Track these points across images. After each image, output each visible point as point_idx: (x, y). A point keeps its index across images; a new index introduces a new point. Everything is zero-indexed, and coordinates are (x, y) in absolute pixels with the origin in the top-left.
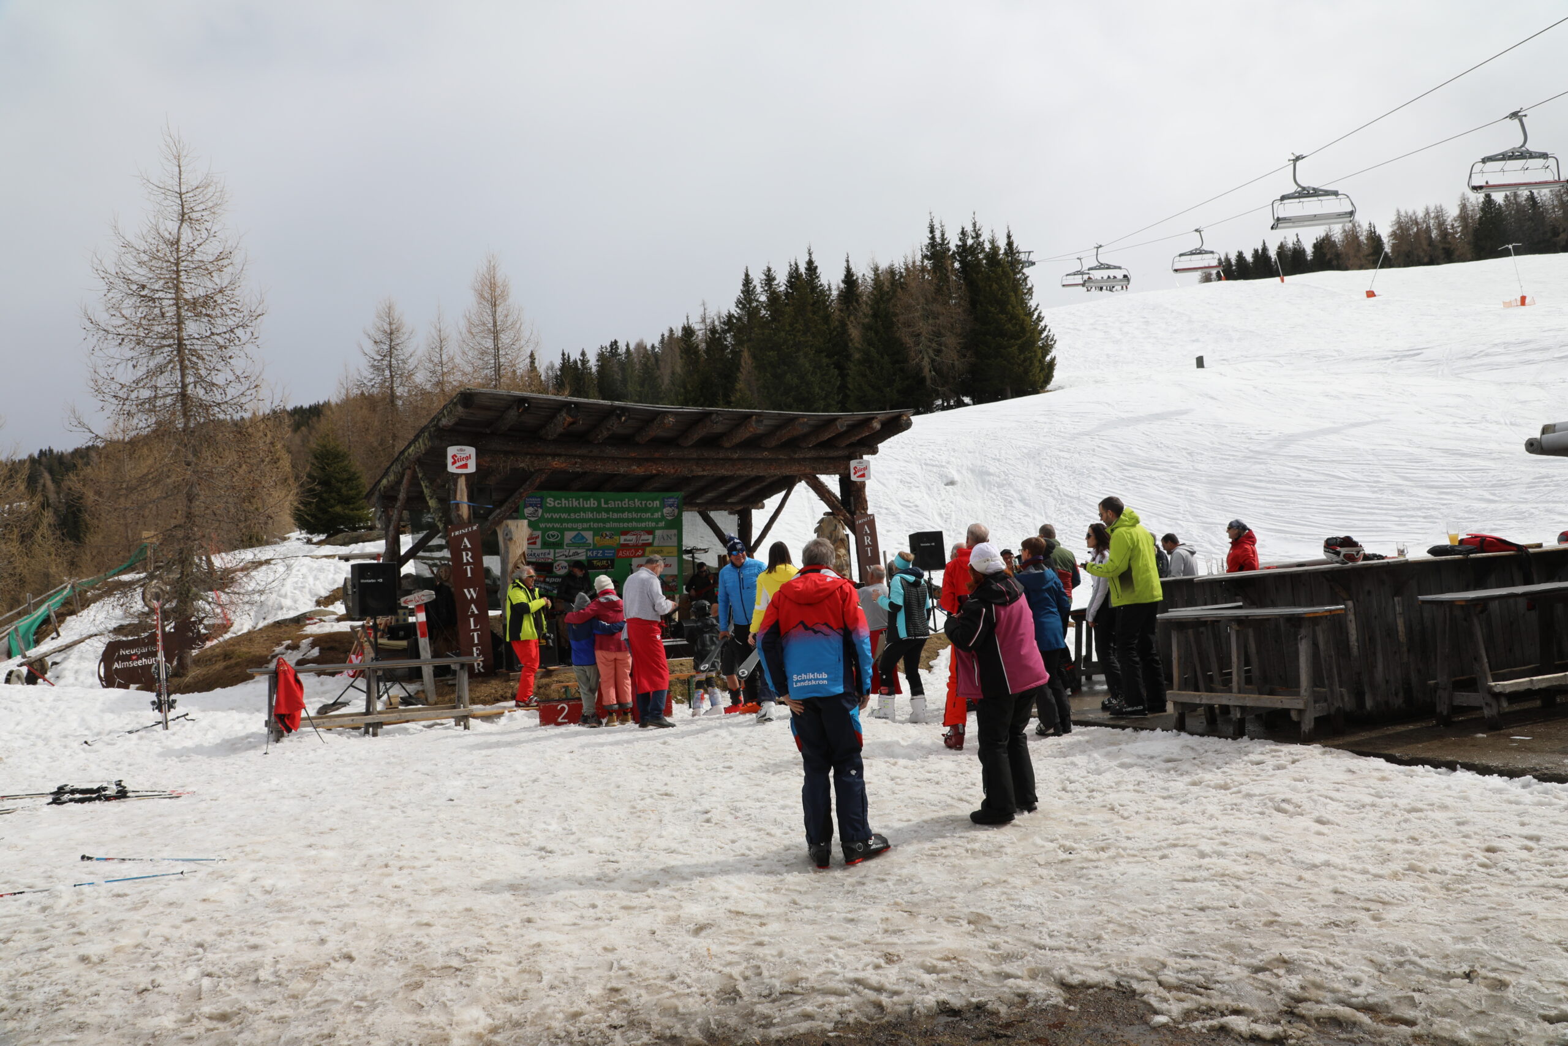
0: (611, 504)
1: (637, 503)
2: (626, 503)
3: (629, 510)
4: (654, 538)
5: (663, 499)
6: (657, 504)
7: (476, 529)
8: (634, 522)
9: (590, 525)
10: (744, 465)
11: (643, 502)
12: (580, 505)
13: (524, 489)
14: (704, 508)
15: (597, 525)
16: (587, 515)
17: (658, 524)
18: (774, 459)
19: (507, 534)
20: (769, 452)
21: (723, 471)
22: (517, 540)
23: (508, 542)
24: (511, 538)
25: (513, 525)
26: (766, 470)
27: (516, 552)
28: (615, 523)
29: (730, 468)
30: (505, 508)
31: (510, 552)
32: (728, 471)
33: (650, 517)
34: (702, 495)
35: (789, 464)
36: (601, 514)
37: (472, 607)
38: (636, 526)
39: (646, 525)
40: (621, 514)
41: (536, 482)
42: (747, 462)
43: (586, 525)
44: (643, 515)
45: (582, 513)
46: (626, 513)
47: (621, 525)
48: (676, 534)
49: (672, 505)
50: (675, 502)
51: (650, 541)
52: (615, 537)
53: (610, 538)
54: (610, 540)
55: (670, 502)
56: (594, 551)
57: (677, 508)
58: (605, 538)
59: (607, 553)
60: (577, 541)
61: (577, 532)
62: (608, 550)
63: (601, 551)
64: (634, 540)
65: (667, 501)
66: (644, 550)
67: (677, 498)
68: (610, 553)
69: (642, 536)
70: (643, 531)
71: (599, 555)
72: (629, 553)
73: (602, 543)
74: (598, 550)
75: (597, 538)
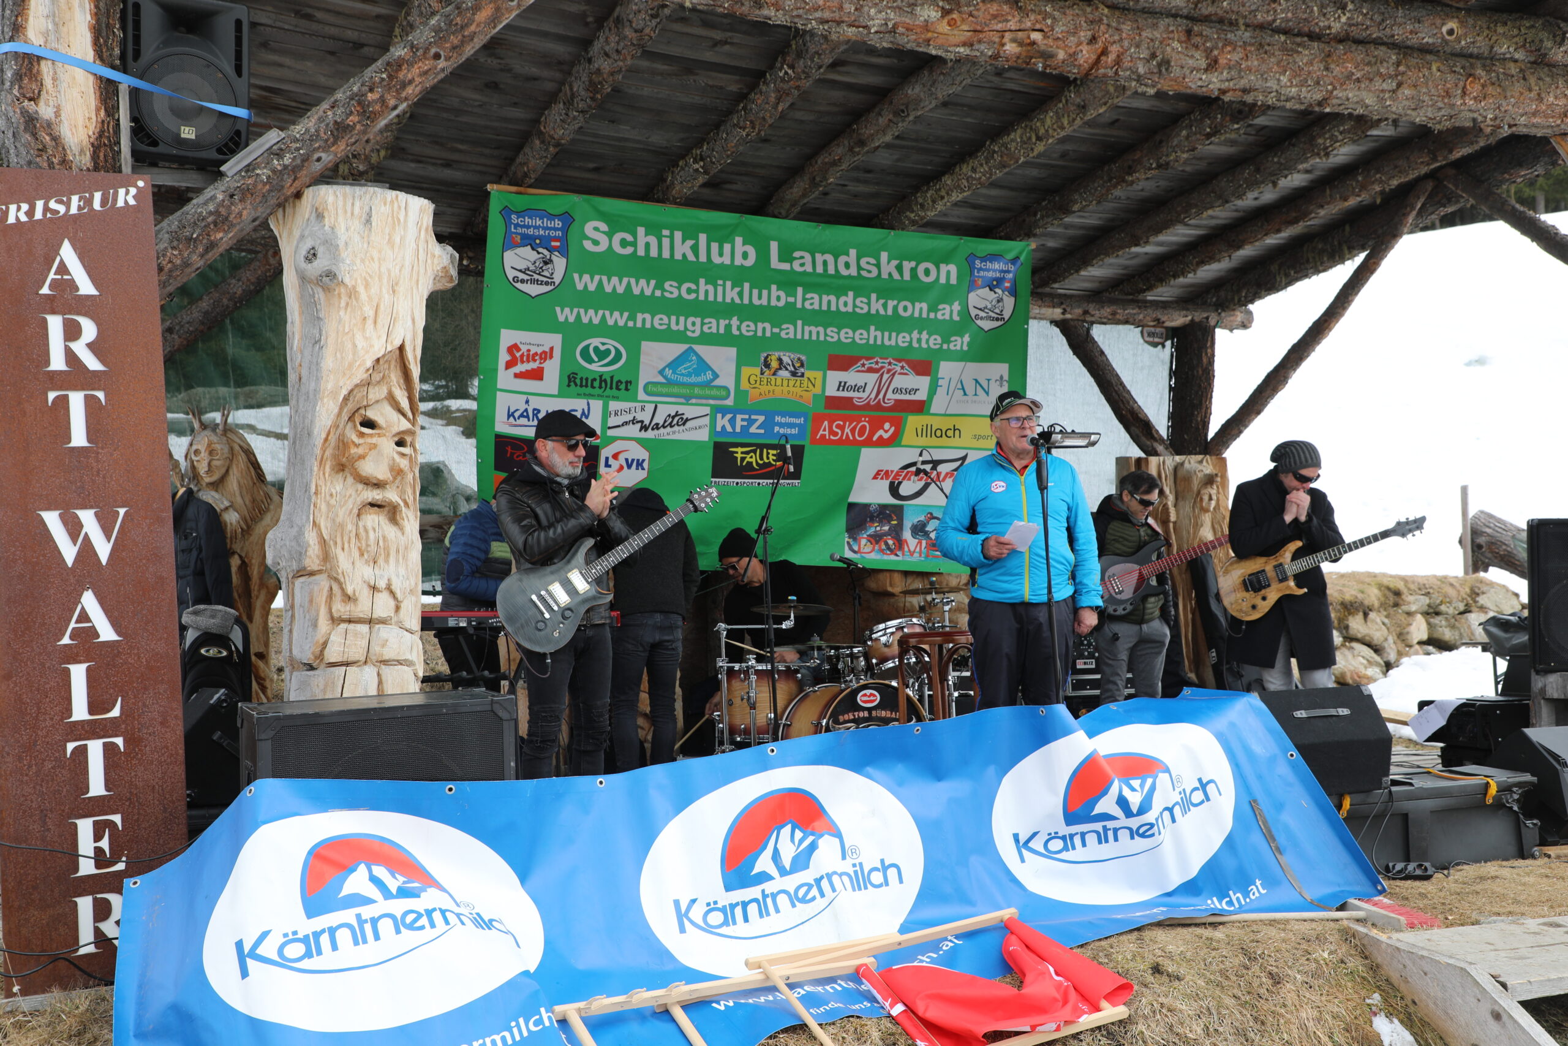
0: (802, 263)
1: (888, 267)
2: (849, 264)
3: (859, 286)
4: (933, 390)
5: (971, 258)
6: (948, 273)
7: (132, 202)
8: (872, 328)
9: (728, 327)
10: (1369, 64)
11: (907, 266)
12: (697, 255)
13: (412, 46)
14: (1078, 311)
15: (753, 327)
16: (720, 289)
17: (949, 342)
18: (1478, 57)
19: (312, 256)
20: (1462, 23)
21: (1284, 79)
22: (361, 289)
23: (320, 294)
24: (330, 275)
25: (346, 212)
26: (1448, 94)
27: (355, 346)
28: (813, 328)
29: (1317, 68)
30: (311, 124)
31: (331, 341)
32: (1303, 84)
33: (924, 315)
34: (1086, 263)
35: (1532, 80)
36: (765, 293)
37: (83, 608)
38: (879, 342)
39: (911, 342)
40: (833, 298)
41: (471, 21)
42: (1381, 51)
43: (714, 326)
44: (905, 309)
45: (702, 281)
46: (851, 294)
47: (832, 334)
48: (1006, 377)
49: (997, 286)
50: (1008, 272)
51: (921, 396)
52: (808, 374)
53: (794, 374)
54: (792, 383)
55: (990, 274)
56: (739, 417)
57: (1013, 292)
58: (774, 374)
59: (781, 425)
60: (681, 379)
61: (683, 347)
62: (783, 414)
63: (761, 418)
64: (868, 389)
65: (980, 269)
66: (898, 425)
67: (1014, 261)
68: (791, 426)
69: (896, 376)
70: (899, 361)
71: (753, 430)
72: (853, 431)
73: (764, 388)
74: (750, 412)
75: (750, 371)
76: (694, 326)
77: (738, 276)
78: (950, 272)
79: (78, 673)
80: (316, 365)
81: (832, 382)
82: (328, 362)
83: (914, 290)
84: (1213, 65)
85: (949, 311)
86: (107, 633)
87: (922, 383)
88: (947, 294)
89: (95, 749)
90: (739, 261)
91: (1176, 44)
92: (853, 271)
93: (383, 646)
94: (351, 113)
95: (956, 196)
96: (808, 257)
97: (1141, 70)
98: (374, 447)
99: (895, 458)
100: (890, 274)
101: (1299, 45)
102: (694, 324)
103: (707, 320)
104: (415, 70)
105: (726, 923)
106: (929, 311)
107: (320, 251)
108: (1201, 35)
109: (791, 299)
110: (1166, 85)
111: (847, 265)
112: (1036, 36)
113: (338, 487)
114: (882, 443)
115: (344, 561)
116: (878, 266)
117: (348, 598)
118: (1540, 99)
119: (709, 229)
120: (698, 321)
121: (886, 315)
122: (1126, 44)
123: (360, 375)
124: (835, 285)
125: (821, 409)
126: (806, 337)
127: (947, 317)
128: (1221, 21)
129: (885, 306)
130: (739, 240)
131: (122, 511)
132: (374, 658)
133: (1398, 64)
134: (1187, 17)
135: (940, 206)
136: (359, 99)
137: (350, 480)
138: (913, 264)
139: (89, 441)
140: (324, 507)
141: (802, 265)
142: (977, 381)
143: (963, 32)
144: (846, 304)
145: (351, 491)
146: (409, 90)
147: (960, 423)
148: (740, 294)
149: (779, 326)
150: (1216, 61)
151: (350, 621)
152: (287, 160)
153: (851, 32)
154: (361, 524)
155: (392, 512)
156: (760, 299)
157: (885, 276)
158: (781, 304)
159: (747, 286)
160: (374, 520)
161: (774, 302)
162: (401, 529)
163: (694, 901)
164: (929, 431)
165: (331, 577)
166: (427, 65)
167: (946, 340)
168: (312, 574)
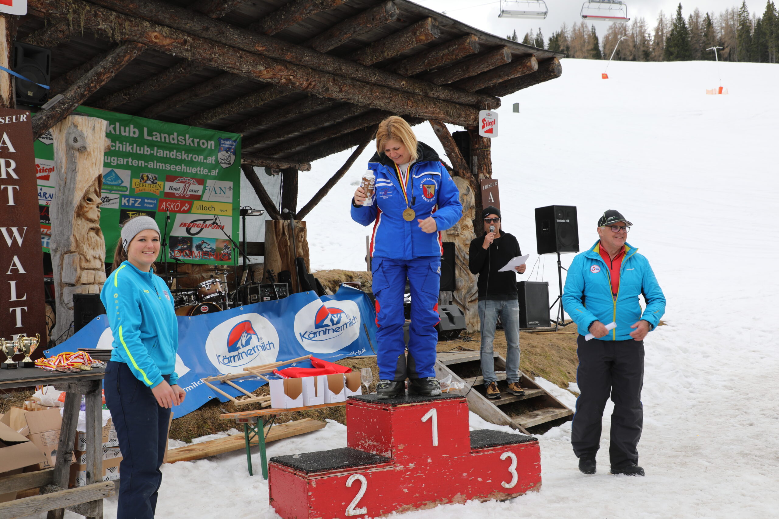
0: (157, 137)
1: (189, 141)
2: (174, 138)
4: (204, 192)
5: (219, 139)
6: (211, 144)
7: (25, 120)
8: (183, 165)
9: (127, 162)
10: (382, 93)
11: (196, 140)
12: (115, 131)
13: (104, 68)
14: (250, 161)
15: (137, 162)
16: (124, 146)
17: (210, 172)
18: (410, 93)
19: (75, 140)
20: (406, 82)
21: (360, 97)
22: (92, 153)
23: (77, 154)
24: (84, 148)
25: (86, 125)
26: (403, 105)
27: (90, 172)
28: (160, 164)
29: (369, 94)
30: (72, 93)
31: (80, 170)
32: (365, 98)
33: (202, 161)
34: (257, 143)
35: (425, 102)
36: (142, 148)
37: (14, 262)
38: (185, 171)
39: (197, 171)
40: (168, 152)
41: (123, 60)
42: (385, 90)
43: (122, 161)
44: (195, 158)
45: (117, 142)
46: (175, 151)
47: (168, 167)
48: (232, 187)
49: (229, 151)
50: (233, 145)
51: (200, 193)
52: (158, 183)
53: (153, 182)
54: (152, 186)
55: (226, 146)
56: (131, 199)
57: (234, 153)
58: (145, 182)
59: (147, 203)
60: (108, 182)
61: (110, 169)
62: (148, 199)
63: (140, 200)
64: (180, 190)
65: (223, 144)
66: (191, 205)
67: (235, 141)
68: (151, 203)
69: (191, 185)
70: (192, 179)
71: (136, 205)
72: (174, 206)
73: (141, 188)
74: (135, 197)
75: (136, 181)
77: (132, 141)
78: (212, 144)
79: (13, 284)
80: (73, 179)
81: (167, 186)
82: (79, 178)
83: (198, 151)
84: (340, 91)
85: (211, 160)
86: (22, 271)
87: (200, 188)
88: (211, 153)
89: (18, 310)
90: (132, 135)
91: (331, 83)
92: (176, 142)
93: (100, 278)
94: (86, 91)
95: (222, 116)
96: (158, 135)
97: (320, 91)
98: (91, 208)
99: (188, 218)
100: (190, 144)
101: (364, 86)
102: (114, 160)
103: (119, 159)
104: (105, 77)
105: (229, 362)
106: (204, 159)
107: (78, 139)
108: (337, 80)
109: (152, 152)
110: (326, 96)
111: (173, 139)
112: (291, 77)
113: (79, 222)
114: (185, 212)
115: (85, 248)
116: (185, 140)
117: (87, 261)
118: (427, 108)
119: (121, 121)
120: (116, 159)
121: (188, 160)
122: (317, 82)
123: (91, 183)
124: (169, 147)
125: (163, 197)
126: (158, 167)
127: (210, 162)
128: (342, 76)
129: (188, 156)
130: (132, 126)
131: (25, 228)
132: (97, 282)
133: (390, 94)
134: (333, 74)
135: (214, 119)
136: (88, 85)
137: (83, 220)
138: (198, 140)
139: (15, 203)
140: (76, 229)
141: (156, 138)
142: (220, 188)
143: (270, 75)
144: (173, 155)
145: (85, 224)
146: (103, 83)
147: (214, 205)
148: (132, 149)
149: (147, 163)
150: (342, 89)
151: (87, 269)
152: (66, 105)
153: (236, 71)
154: (89, 235)
155: (97, 231)
156: (140, 151)
157: (188, 144)
158: (148, 153)
159: (135, 145)
160: (92, 234)
161: (145, 153)
162: (100, 237)
163: (219, 356)
164: (201, 207)
165: (79, 254)
166: (108, 75)
167: (210, 171)
168: (72, 252)
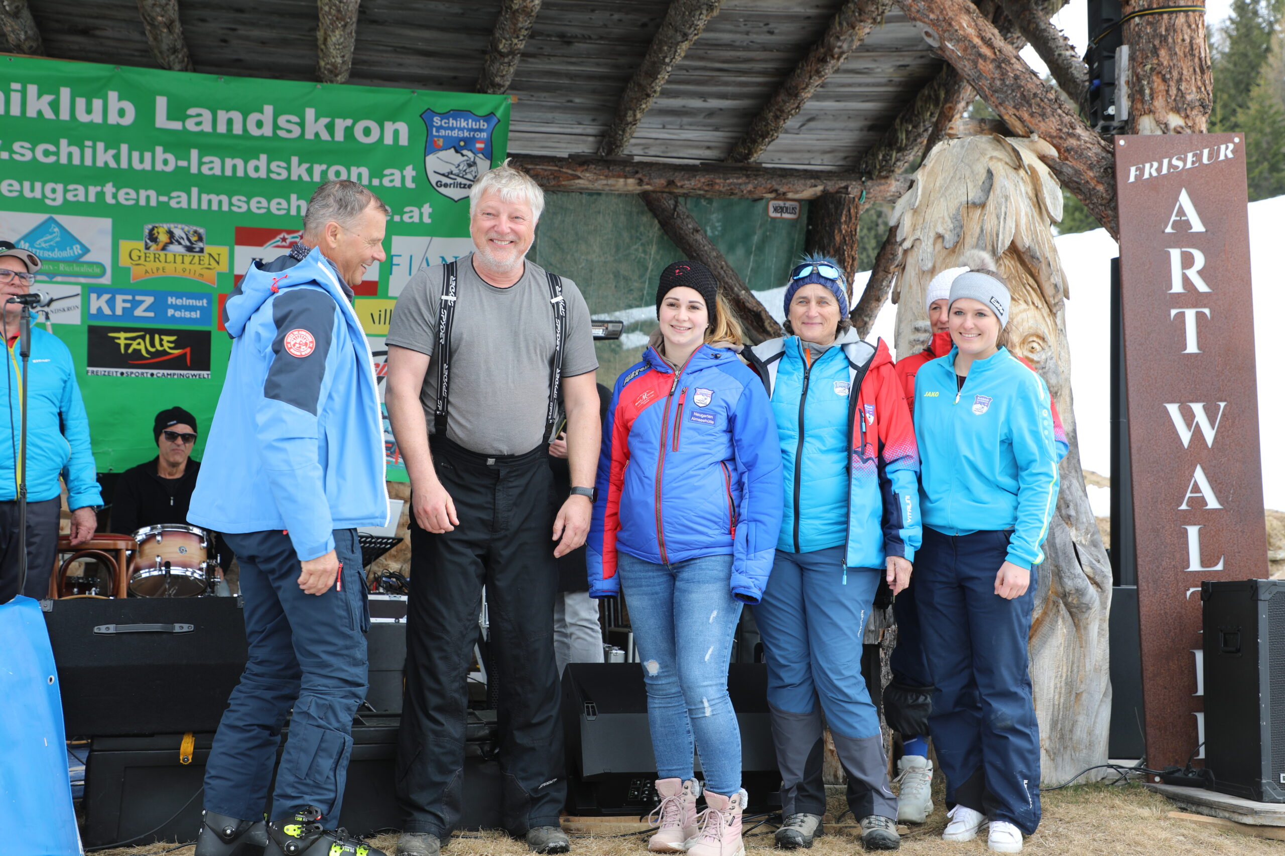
0: (200, 121)
1: (315, 126)
2: (262, 122)
3: (275, 148)
4: (387, 269)
5: (426, 115)
11: (341, 124)
12: (57, 111)
17: (402, 213)
28: (215, 199)
36: (148, 156)
47: (240, 204)
49: (465, 148)
50: (480, 130)
52: (208, 249)
53: (190, 249)
55: (455, 134)
57: (488, 154)
58: (164, 249)
59: (177, 308)
60: (41, 253)
61: (42, 217)
63: (149, 300)
65: (440, 128)
67: (486, 118)
68: (190, 308)
71: (139, 312)
73: (151, 265)
74: (134, 293)
75: (132, 246)
76: (55, 193)
77: (112, 136)
78: (397, 130)
81: (243, 260)
83: (349, 153)
88: (396, 156)
90: (113, 119)
92: (267, 131)
96: (207, 115)
100: (317, 134)
102: (54, 191)
103: (71, 187)
106: (371, 176)
109: (183, 163)
111: (259, 124)
116: (302, 124)
119: (73, 83)
120: (60, 187)
121: (312, 182)
124: (242, 146)
126: (204, 206)
127: (397, 183)
129: (310, 171)
130: (113, 96)
138: (348, 122)
141: (198, 124)
144: (257, 169)
148: (117, 158)
156: (141, 163)
157: (310, 136)
158: (170, 168)
159: (124, 148)
161: (159, 167)
